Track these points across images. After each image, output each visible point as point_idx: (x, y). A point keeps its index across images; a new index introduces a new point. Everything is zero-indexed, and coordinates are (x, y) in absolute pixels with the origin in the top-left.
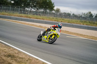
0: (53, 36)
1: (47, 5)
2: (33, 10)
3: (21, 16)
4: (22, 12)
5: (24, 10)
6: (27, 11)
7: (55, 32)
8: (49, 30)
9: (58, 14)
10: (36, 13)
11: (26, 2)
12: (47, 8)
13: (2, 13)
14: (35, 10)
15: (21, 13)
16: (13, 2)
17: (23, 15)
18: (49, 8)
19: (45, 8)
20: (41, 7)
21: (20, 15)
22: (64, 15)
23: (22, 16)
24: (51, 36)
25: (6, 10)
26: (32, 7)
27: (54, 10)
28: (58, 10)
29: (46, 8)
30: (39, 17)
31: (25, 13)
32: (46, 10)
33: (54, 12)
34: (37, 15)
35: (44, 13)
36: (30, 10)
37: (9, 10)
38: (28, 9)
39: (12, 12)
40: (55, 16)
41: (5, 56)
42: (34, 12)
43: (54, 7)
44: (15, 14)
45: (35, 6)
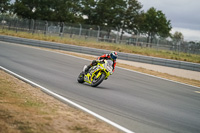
0: (100, 74)
1: (157, 25)
2: (126, 34)
3: (102, 47)
4: (105, 37)
5: (108, 35)
6: (115, 36)
7: (102, 67)
8: (95, 63)
9: (179, 44)
10: (133, 41)
11: (113, 17)
12: (156, 32)
13: (64, 39)
14: (130, 35)
15: (102, 40)
16: (85, 17)
17: (106, 44)
18: (159, 30)
19: (151, 31)
20: (143, 29)
21: (101, 44)
22: (191, 47)
23: (105, 48)
24: (96, 73)
25: (71, 32)
26: (124, 28)
27: (170, 35)
28: (178, 37)
29: (153, 31)
30: (138, 49)
31: (110, 41)
32: (153, 35)
33: (169, 39)
34: (135, 44)
35: (150, 42)
36: (120, 34)
37: (77, 33)
38: (116, 32)
39: (83, 37)
40: (171, 49)
41: (69, 128)
42: (128, 38)
43: (170, 29)
44: (89, 43)
45: (131, 27)
